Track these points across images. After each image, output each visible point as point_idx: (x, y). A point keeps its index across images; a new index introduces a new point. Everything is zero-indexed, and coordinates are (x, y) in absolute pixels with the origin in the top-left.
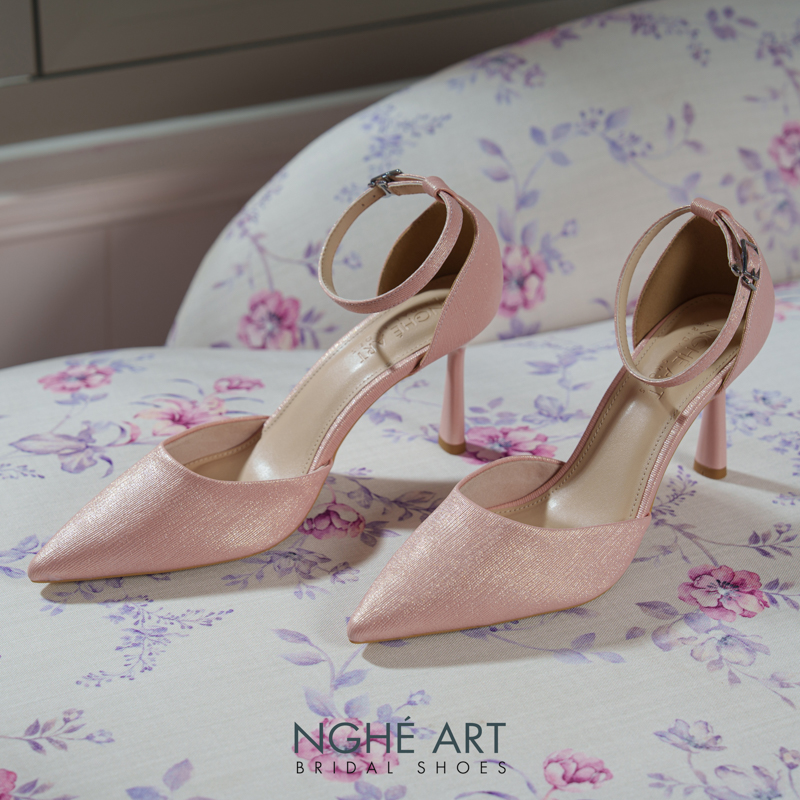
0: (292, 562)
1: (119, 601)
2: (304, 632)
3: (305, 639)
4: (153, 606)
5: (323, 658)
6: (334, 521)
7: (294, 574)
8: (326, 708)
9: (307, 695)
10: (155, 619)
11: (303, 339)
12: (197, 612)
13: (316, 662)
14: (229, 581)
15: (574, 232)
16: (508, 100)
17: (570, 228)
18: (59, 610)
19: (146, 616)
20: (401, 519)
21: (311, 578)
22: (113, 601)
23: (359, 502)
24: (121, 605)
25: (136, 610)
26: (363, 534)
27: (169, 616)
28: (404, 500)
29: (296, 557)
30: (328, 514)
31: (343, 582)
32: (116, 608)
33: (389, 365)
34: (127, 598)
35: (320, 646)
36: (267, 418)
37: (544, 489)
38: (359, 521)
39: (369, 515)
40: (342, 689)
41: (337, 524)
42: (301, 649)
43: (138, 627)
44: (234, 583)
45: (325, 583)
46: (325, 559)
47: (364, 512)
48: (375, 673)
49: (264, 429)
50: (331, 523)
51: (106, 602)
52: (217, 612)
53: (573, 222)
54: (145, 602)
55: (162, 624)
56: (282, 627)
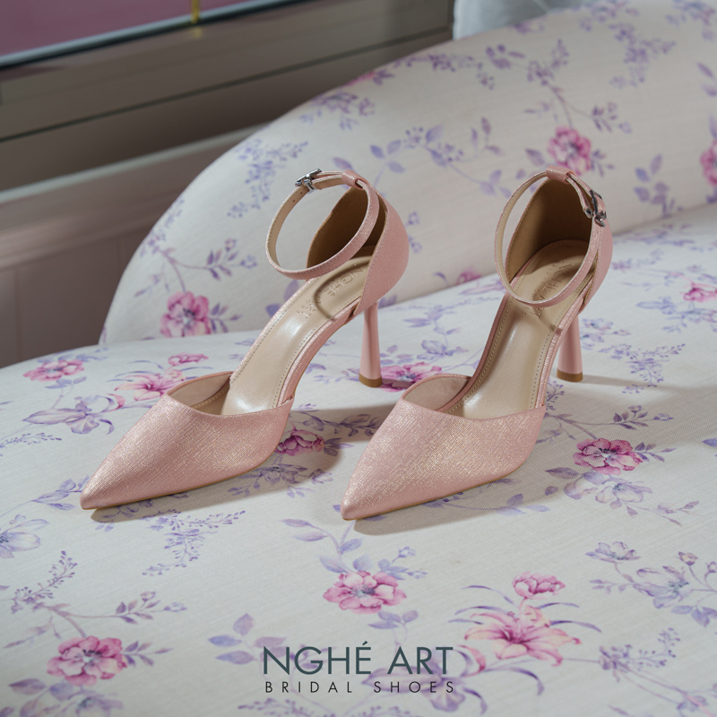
0: (278, 474)
1: (154, 516)
2: (305, 519)
3: (307, 524)
4: (183, 516)
5: (325, 534)
6: (299, 442)
7: (282, 482)
8: (340, 568)
9: (322, 560)
10: (187, 525)
11: (214, 327)
12: (218, 516)
13: (321, 538)
14: (234, 492)
15: (418, 221)
16: (349, 126)
17: (413, 219)
18: (110, 528)
19: (180, 523)
20: (350, 435)
21: (296, 482)
22: (150, 516)
23: (314, 427)
24: (157, 518)
25: (170, 520)
26: (325, 449)
27: (197, 521)
28: (348, 422)
29: (279, 470)
30: (293, 438)
31: (322, 482)
32: (154, 521)
33: (328, 317)
34: (159, 513)
35: (320, 527)
36: (232, 373)
37: (458, 398)
38: (319, 440)
39: (327, 434)
40: (346, 553)
41: (303, 444)
42: (306, 531)
43: (176, 531)
44: (238, 493)
45: (308, 484)
46: (302, 469)
47: (320, 434)
48: (369, 541)
50: (298, 444)
51: (144, 517)
52: (233, 514)
53: (415, 214)
54: (175, 514)
55: (194, 527)
56: (287, 518)
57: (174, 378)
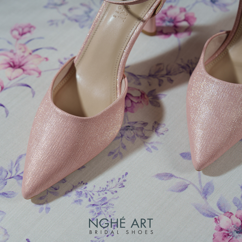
0: (132, 132)
1: (72, 190)
2: (169, 171)
3: (172, 176)
4: (90, 186)
5: (188, 183)
6: (132, 99)
7: (138, 140)
8: (211, 213)
9: (196, 208)
10: (96, 194)
12: (112, 181)
13: (186, 187)
14: (112, 156)
18: (48, 209)
19: (91, 194)
20: (160, 85)
21: (147, 138)
22: (69, 192)
23: (134, 83)
24: (74, 193)
25: (84, 192)
26: (150, 101)
27: (101, 189)
28: (153, 73)
29: (131, 128)
31: (162, 134)
32: (73, 195)
34: (74, 187)
35: (181, 177)
36: (74, 58)
38: (143, 94)
39: (144, 87)
40: (209, 197)
41: (135, 100)
42: (173, 182)
43: (92, 203)
44: (116, 156)
45: (155, 138)
46: (145, 124)
47: (141, 88)
48: (217, 181)
49: (76, 65)
50: (132, 101)
51: (66, 193)
52: (121, 177)
54: (84, 186)
55: (102, 196)
56: (156, 173)
57: (24, 52)
